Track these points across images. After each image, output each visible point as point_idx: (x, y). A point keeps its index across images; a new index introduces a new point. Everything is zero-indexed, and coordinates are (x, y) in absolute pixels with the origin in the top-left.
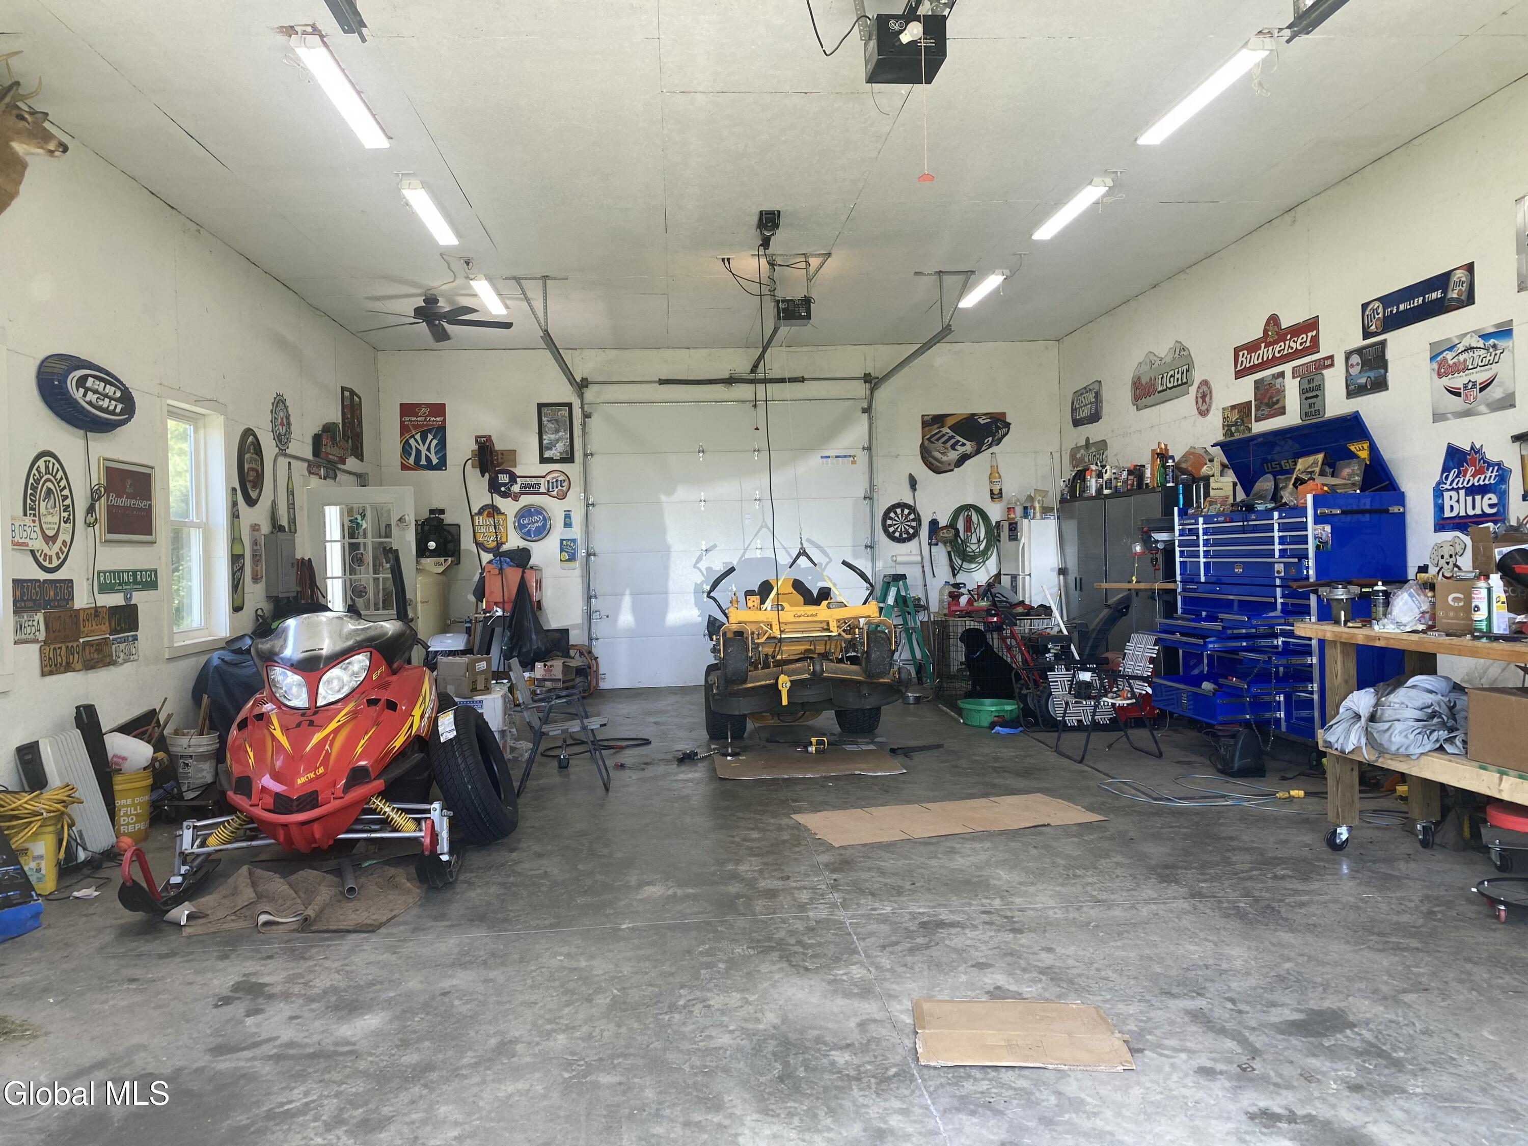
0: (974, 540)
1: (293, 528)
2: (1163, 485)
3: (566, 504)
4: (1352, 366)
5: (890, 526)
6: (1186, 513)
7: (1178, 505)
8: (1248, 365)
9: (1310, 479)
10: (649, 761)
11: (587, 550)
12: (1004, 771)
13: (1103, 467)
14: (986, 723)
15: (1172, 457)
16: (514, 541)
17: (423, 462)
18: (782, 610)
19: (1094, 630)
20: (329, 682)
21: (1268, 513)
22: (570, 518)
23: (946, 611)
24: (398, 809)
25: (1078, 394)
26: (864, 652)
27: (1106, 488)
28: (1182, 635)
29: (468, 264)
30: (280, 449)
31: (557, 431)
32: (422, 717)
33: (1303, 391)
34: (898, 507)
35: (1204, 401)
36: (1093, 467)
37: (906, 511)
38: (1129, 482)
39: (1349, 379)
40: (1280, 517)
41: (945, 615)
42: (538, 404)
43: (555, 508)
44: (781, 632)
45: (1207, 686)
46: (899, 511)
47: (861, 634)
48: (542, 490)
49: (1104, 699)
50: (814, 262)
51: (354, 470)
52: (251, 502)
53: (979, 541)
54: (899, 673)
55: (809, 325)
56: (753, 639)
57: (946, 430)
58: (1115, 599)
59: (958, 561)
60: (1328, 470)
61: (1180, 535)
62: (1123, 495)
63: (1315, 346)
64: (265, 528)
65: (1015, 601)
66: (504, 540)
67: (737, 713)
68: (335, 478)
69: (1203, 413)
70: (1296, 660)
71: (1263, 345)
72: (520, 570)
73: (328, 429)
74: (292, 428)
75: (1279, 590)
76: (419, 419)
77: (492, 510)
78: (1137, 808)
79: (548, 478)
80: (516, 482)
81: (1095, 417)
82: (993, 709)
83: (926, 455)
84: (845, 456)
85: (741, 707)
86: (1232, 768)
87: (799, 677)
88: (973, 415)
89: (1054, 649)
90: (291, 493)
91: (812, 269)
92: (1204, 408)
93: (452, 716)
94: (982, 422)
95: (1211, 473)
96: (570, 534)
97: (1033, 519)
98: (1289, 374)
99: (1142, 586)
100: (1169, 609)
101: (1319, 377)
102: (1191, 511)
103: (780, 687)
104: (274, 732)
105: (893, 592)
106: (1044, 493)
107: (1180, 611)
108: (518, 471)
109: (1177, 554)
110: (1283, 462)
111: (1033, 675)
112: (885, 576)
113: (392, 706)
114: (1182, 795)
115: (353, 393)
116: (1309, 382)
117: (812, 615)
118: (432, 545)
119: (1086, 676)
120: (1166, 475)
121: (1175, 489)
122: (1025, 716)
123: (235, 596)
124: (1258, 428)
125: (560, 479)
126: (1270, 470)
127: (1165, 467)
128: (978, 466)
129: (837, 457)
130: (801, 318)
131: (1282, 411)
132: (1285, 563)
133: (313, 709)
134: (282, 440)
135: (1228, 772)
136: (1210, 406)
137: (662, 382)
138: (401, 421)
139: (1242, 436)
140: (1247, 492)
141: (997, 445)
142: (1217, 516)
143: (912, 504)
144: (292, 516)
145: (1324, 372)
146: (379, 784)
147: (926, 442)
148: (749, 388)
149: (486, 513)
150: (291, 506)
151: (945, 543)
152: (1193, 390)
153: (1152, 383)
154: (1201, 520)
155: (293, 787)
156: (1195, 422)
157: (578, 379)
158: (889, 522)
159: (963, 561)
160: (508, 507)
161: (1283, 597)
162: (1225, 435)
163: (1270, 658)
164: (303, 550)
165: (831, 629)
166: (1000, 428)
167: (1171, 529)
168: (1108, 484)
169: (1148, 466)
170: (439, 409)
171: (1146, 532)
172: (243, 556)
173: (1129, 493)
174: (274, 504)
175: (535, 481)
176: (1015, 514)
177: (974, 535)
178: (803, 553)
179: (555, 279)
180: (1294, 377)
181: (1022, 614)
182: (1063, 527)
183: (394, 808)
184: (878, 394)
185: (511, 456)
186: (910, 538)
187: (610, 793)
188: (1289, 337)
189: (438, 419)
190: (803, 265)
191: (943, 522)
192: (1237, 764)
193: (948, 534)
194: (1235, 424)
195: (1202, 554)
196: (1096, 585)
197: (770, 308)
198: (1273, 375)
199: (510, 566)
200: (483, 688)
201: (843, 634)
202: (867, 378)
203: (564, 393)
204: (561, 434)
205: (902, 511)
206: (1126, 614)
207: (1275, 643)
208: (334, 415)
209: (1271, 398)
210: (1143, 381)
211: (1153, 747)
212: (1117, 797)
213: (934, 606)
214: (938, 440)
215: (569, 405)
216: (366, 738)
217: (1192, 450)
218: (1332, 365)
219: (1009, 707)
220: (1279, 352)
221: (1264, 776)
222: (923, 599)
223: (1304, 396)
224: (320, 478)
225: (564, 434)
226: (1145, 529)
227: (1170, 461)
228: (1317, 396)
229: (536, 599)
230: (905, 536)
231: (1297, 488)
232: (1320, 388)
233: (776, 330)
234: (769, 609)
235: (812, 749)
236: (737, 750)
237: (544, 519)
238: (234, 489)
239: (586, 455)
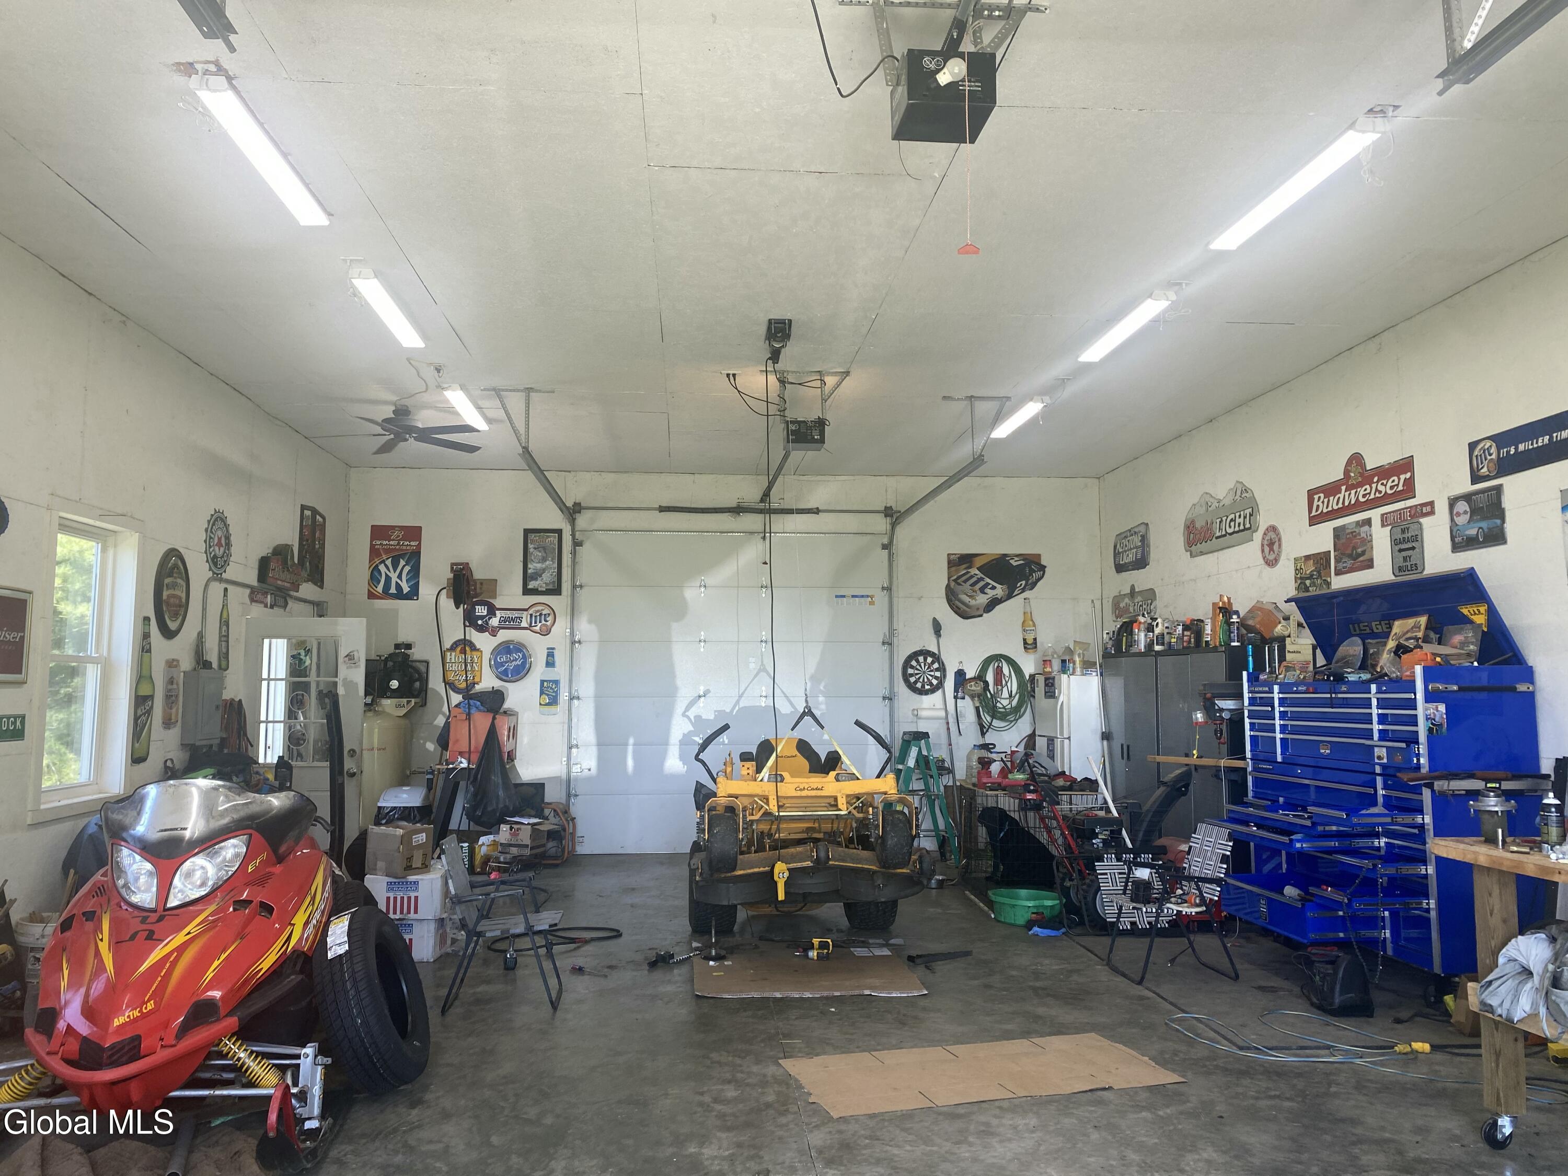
0: (1005, 694)
1: (224, 664)
2: (1227, 644)
3: (548, 641)
4: (1458, 514)
5: (911, 675)
6: (1257, 679)
7: (1247, 670)
8: (1325, 511)
9: (1416, 647)
10: (614, 963)
11: (570, 693)
12: (1048, 995)
13: (1154, 619)
14: (1021, 921)
15: (1237, 613)
16: (488, 681)
17: (393, 590)
18: (782, 781)
19: (1148, 811)
20: (189, 875)
21: (1364, 686)
22: (553, 656)
23: (975, 780)
24: (258, 1054)
25: (1122, 536)
26: (878, 837)
27: (1157, 644)
28: (1259, 827)
29: (438, 371)
30: (214, 573)
31: (544, 560)
32: (307, 923)
33: (1395, 542)
34: (920, 655)
35: (1271, 550)
36: (1141, 619)
37: (929, 660)
38: (1186, 638)
39: (1455, 530)
40: (1379, 691)
41: (974, 785)
42: (525, 530)
43: (537, 645)
44: (779, 807)
45: (1290, 891)
46: (921, 659)
47: (875, 814)
48: (524, 624)
49: (1168, 905)
50: (830, 381)
51: (309, 598)
52: (169, 634)
53: (1011, 696)
54: (921, 863)
55: (823, 449)
56: (744, 817)
57: (974, 571)
58: (1172, 775)
59: (987, 718)
60: (1432, 635)
61: (1250, 705)
62: (1177, 653)
63: (1409, 490)
64: (187, 664)
65: (1052, 772)
66: (477, 680)
67: (725, 903)
68: (285, 606)
69: (1271, 563)
70: (1407, 870)
71: (1343, 488)
72: (491, 716)
73: (281, 552)
74: (233, 549)
75: (1379, 780)
76: (391, 543)
77: (465, 645)
78: (1220, 1062)
79: (531, 612)
80: (495, 615)
81: (1141, 563)
82: (1031, 904)
83: (951, 597)
84: (862, 596)
85: (728, 896)
86: (1332, 1004)
87: (799, 865)
88: (1005, 555)
89: (1102, 835)
90: (225, 623)
91: (827, 389)
92: (1272, 557)
93: (347, 923)
94: (1015, 564)
95: (1286, 633)
96: (551, 674)
97: (1073, 674)
98: (1376, 522)
99: (1206, 761)
100: (1237, 792)
101: (1416, 526)
102: (1263, 677)
103: (776, 878)
104: (100, 943)
105: (914, 752)
106: (1085, 646)
107: (1250, 794)
108: (498, 603)
109: (1247, 727)
110: (1373, 624)
111: (1078, 864)
112: (905, 733)
113: (267, 909)
114: (1274, 1043)
115: (315, 512)
116: (1403, 531)
117: (817, 789)
118: (394, 684)
119: (1143, 873)
120: (1230, 632)
121: (1243, 647)
122: (1069, 912)
123: (137, 745)
124: (1339, 583)
125: (544, 612)
126: (1358, 632)
127: (1229, 624)
128: (1011, 610)
129: (853, 596)
130: (816, 441)
131: (1369, 564)
132: (1387, 748)
133: (160, 911)
134: (218, 563)
135: (1325, 1007)
136: (1279, 555)
137: (662, 509)
138: (371, 545)
139: (1318, 592)
140: (1329, 657)
141: (1032, 589)
142: (1296, 684)
143: (936, 652)
144: (224, 650)
145: (1422, 520)
146: (232, 1022)
147: (953, 584)
148: (760, 517)
149: (459, 649)
150: (224, 638)
151: (972, 697)
152: (1258, 536)
153: (1208, 528)
154: (1276, 688)
155: (106, 1029)
156: (1261, 572)
157: (570, 504)
158: (910, 671)
159: (993, 717)
160: (485, 643)
161: (1385, 787)
162: (1298, 589)
163: (1375, 866)
164: (233, 689)
165: (840, 806)
166: (1035, 572)
167: (1240, 696)
168: (1160, 639)
169: (1208, 622)
170: (414, 533)
171: (1209, 699)
172: (151, 697)
173: (1185, 651)
174: (201, 636)
175: (515, 614)
176: (1051, 667)
177: (1005, 689)
178: (808, 712)
179: (540, 391)
180: (1383, 526)
181: (1063, 789)
182: (1108, 685)
183: (252, 1052)
184: (898, 529)
185: (491, 585)
186: (933, 690)
187: (558, 1013)
188: (1376, 479)
189: (413, 543)
190: (818, 384)
191: (970, 673)
192: (1337, 1000)
193: (977, 688)
194: (1311, 577)
195: (1278, 728)
196: (1150, 758)
197: (779, 432)
198: (1357, 523)
199: (480, 711)
200: (419, 865)
201: (855, 812)
202: (888, 512)
203: (553, 518)
204: (548, 563)
205: (925, 659)
206: (1185, 794)
207: (1376, 844)
208: (290, 536)
209: (1355, 548)
210: (1198, 525)
211: (1225, 964)
212: (1191, 1043)
213: (961, 772)
214: (965, 582)
215: (559, 532)
216: (223, 957)
217: (1258, 605)
218: (1432, 513)
219: (1050, 902)
220: (1364, 496)
221: (1372, 1016)
222: (948, 760)
223: (1397, 548)
224: (266, 606)
225: (551, 564)
226: (1209, 695)
227: (1235, 617)
228: (1413, 548)
229: (507, 748)
230: (927, 687)
231: (1400, 657)
232: (1417, 538)
233: (786, 457)
234: (766, 779)
235: (813, 954)
236: (723, 953)
237: (524, 656)
238: (147, 619)
239: (574, 587)
